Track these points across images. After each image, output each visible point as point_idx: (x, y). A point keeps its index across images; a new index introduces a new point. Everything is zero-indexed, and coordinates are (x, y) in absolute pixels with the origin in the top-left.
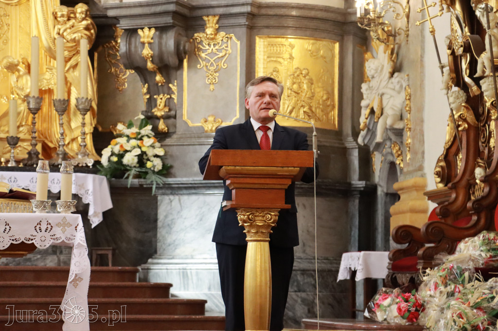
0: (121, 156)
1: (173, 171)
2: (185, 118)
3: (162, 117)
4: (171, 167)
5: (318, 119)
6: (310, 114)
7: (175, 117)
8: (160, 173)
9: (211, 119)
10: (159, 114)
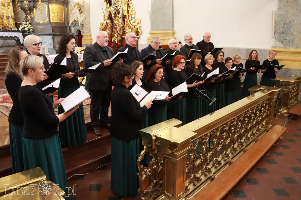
0: (24, 28)
1: (35, 31)
2: (35, 20)
3: (30, 20)
4: (34, 31)
5: (61, 21)
6: (60, 20)
7: (33, 20)
8: (32, 32)
9: (41, 21)
10: (29, 19)
